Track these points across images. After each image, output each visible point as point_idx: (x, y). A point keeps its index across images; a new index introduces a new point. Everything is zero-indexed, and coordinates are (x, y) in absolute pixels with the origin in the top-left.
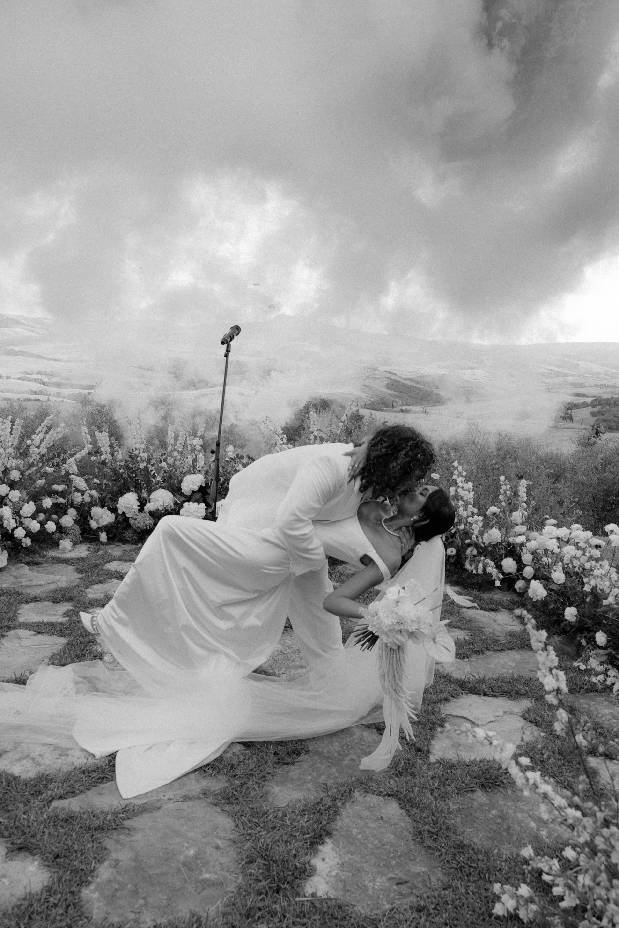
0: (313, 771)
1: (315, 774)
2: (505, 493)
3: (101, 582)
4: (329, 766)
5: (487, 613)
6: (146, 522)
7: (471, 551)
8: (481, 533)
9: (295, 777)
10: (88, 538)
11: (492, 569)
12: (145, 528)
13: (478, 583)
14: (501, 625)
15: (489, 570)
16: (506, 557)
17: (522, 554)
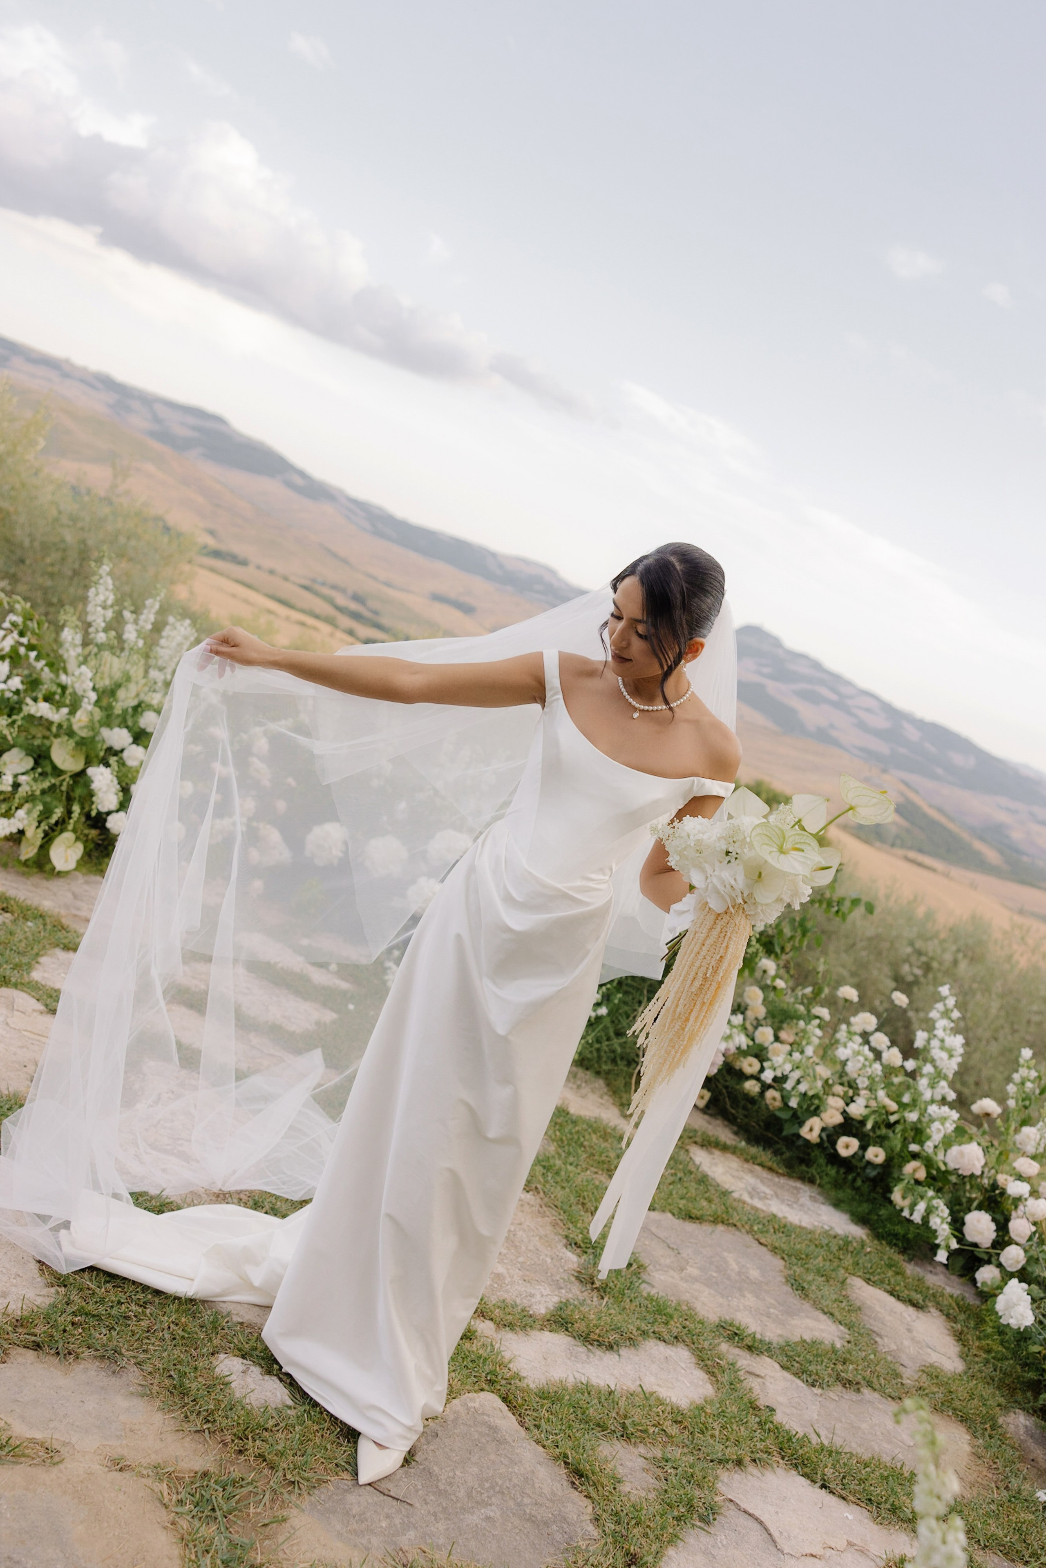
2: (1023, 1084)
5: (899, 1307)
7: (913, 1169)
8: (947, 1143)
11: (941, 1224)
13: (905, 1238)
14: (918, 1342)
15: (935, 1222)
16: (979, 1208)
17: (1014, 1214)
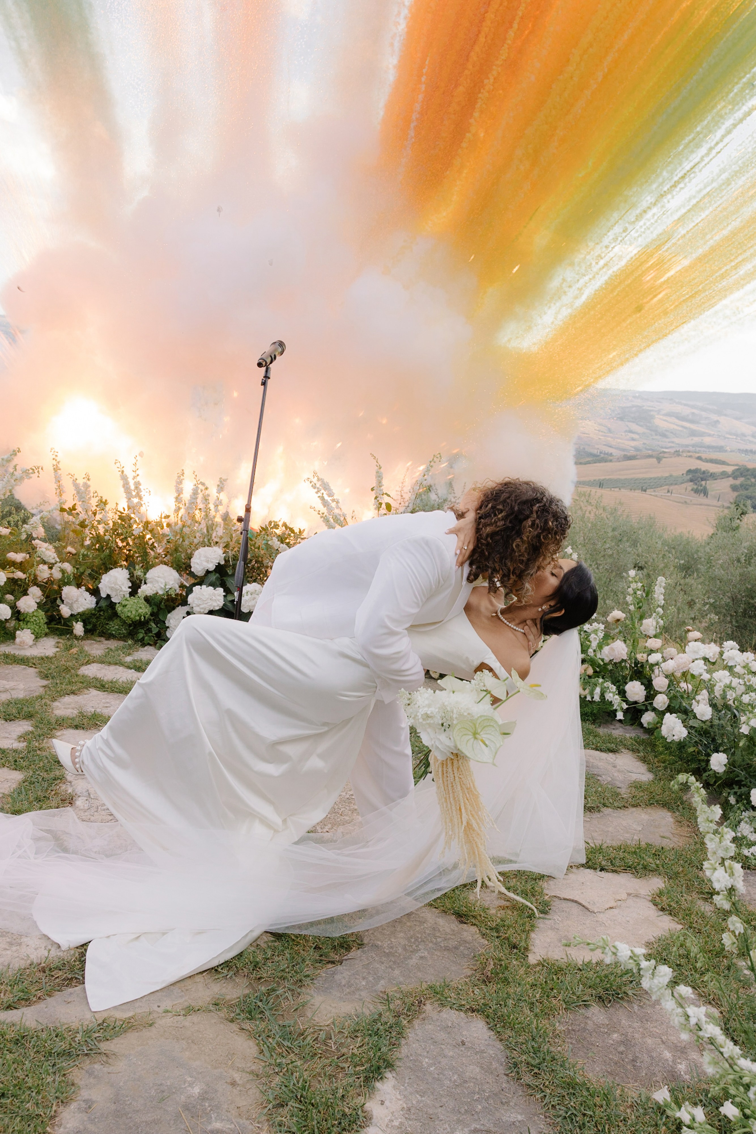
0: (369, 973)
1: (371, 979)
2: (635, 593)
3: (73, 693)
4: (390, 967)
5: (603, 755)
6: (140, 611)
8: (600, 646)
9: (344, 982)
10: (57, 629)
11: (613, 696)
12: (138, 618)
14: (623, 771)
15: (609, 696)
16: (631, 679)
17: (653, 676)
